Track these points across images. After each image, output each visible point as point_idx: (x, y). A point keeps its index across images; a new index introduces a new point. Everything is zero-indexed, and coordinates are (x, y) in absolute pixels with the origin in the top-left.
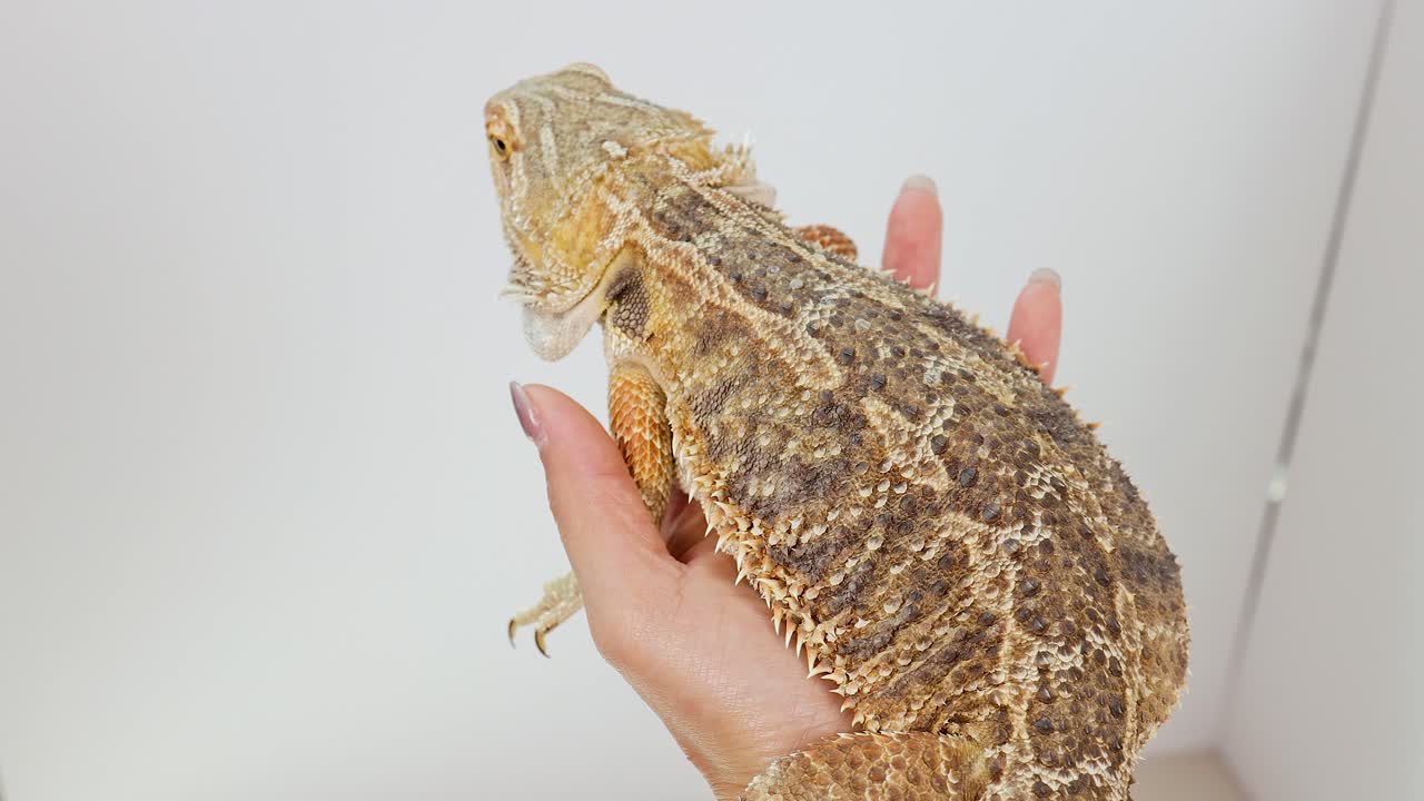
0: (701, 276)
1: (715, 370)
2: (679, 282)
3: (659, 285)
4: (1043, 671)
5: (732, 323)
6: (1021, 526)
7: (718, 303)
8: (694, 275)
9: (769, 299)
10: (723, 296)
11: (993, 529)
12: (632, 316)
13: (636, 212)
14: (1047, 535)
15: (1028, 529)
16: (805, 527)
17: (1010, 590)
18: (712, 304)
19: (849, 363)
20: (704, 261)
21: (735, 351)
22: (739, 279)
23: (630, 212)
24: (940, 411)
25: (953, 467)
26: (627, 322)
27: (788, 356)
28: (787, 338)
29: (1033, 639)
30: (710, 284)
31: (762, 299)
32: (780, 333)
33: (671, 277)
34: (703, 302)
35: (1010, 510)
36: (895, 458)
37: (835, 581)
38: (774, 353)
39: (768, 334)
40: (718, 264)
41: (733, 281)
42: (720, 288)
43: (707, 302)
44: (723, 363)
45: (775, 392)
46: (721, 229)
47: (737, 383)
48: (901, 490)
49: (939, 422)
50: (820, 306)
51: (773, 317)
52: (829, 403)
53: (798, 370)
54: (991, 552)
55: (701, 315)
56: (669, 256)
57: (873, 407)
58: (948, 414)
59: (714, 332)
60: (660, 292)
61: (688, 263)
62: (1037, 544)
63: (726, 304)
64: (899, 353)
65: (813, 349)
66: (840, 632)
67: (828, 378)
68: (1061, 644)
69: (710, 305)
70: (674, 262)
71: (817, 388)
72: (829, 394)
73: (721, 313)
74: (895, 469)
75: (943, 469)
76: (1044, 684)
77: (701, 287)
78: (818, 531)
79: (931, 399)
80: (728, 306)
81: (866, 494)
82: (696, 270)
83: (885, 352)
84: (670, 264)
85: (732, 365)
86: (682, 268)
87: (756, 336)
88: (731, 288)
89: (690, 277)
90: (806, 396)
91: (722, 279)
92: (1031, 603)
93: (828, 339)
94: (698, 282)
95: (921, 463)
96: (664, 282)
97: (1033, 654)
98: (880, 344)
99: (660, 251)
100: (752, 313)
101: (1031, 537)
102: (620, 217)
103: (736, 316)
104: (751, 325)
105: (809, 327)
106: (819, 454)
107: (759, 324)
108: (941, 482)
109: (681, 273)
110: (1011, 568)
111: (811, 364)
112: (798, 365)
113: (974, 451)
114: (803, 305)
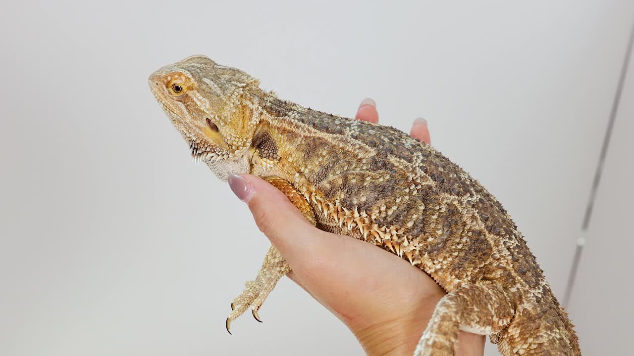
0: (297, 127)
1: (317, 163)
2: (289, 132)
3: (280, 136)
4: (509, 249)
5: (318, 142)
6: (468, 195)
7: (309, 135)
8: (294, 127)
9: (330, 129)
10: (310, 132)
11: (460, 198)
12: (270, 151)
13: (260, 108)
14: (479, 197)
15: (472, 195)
16: (388, 208)
17: (479, 220)
18: (307, 136)
19: (375, 146)
20: (296, 121)
21: (324, 153)
22: (314, 124)
23: (258, 108)
24: (418, 157)
25: (432, 176)
26: (268, 154)
27: (349, 148)
28: (346, 142)
29: (498, 237)
30: (303, 129)
31: (327, 130)
32: (341, 140)
33: (284, 131)
34: (302, 137)
35: (462, 189)
36: (411, 176)
37: (410, 225)
38: (342, 148)
39: (336, 142)
40: (303, 121)
41: (312, 125)
42: (308, 130)
43: (304, 136)
44: (321, 159)
45: (349, 164)
46: (296, 109)
47: (331, 165)
48: (419, 187)
49: (419, 161)
50: (352, 128)
51: (335, 136)
52: (374, 161)
53: (356, 152)
54: (464, 206)
55: (303, 142)
56: (281, 122)
57: (392, 159)
58: (421, 157)
59: (312, 148)
60: (281, 138)
61: (291, 123)
62: (478, 201)
63: (313, 135)
64: (392, 140)
65: (358, 143)
66: (421, 245)
67: (370, 152)
68: (508, 236)
69: (306, 137)
70: (284, 124)
71: (367, 157)
72: (373, 158)
73: (312, 139)
74: (413, 180)
75: (430, 178)
76: (512, 254)
77: (299, 131)
78: (395, 208)
79: (412, 153)
80: (314, 135)
81: (407, 190)
82: (294, 125)
83: (386, 140)
84: (282, 125)
85: (325, 159)
86: (288, 126)
87: (332, 144)
88: (312, 128)
89: (292, 128)
90: (364, 161)
91: (307, 126)
92: (489, 223)
93: (361, 139)
94: (297, 129)
95: (420, 177)
96: (281, 134)
97: (502, 243)
98: (382, 137)
99: (276, 121)
100: (326, 136)
101: (475, 198)
102: (254, 110)
103: (319, 138)
104: (327, 140)
105: (352, 136)
106: (381, 180)
107: (331, 139)
108: (431, 182)
109: (288, 128)
110: (474, 211)
111: (360, 149)
112: (355, 150)
113: (437, 170)
114: (345, 129)
